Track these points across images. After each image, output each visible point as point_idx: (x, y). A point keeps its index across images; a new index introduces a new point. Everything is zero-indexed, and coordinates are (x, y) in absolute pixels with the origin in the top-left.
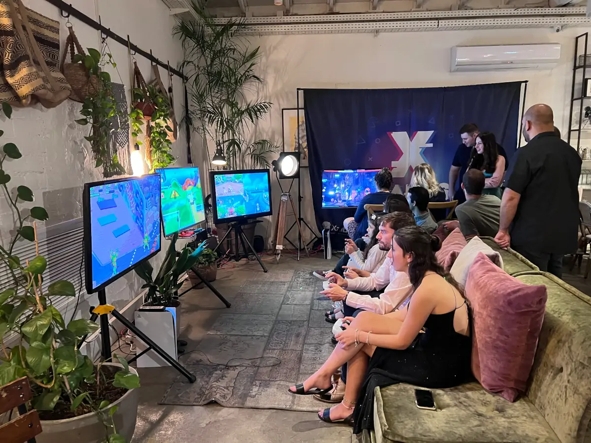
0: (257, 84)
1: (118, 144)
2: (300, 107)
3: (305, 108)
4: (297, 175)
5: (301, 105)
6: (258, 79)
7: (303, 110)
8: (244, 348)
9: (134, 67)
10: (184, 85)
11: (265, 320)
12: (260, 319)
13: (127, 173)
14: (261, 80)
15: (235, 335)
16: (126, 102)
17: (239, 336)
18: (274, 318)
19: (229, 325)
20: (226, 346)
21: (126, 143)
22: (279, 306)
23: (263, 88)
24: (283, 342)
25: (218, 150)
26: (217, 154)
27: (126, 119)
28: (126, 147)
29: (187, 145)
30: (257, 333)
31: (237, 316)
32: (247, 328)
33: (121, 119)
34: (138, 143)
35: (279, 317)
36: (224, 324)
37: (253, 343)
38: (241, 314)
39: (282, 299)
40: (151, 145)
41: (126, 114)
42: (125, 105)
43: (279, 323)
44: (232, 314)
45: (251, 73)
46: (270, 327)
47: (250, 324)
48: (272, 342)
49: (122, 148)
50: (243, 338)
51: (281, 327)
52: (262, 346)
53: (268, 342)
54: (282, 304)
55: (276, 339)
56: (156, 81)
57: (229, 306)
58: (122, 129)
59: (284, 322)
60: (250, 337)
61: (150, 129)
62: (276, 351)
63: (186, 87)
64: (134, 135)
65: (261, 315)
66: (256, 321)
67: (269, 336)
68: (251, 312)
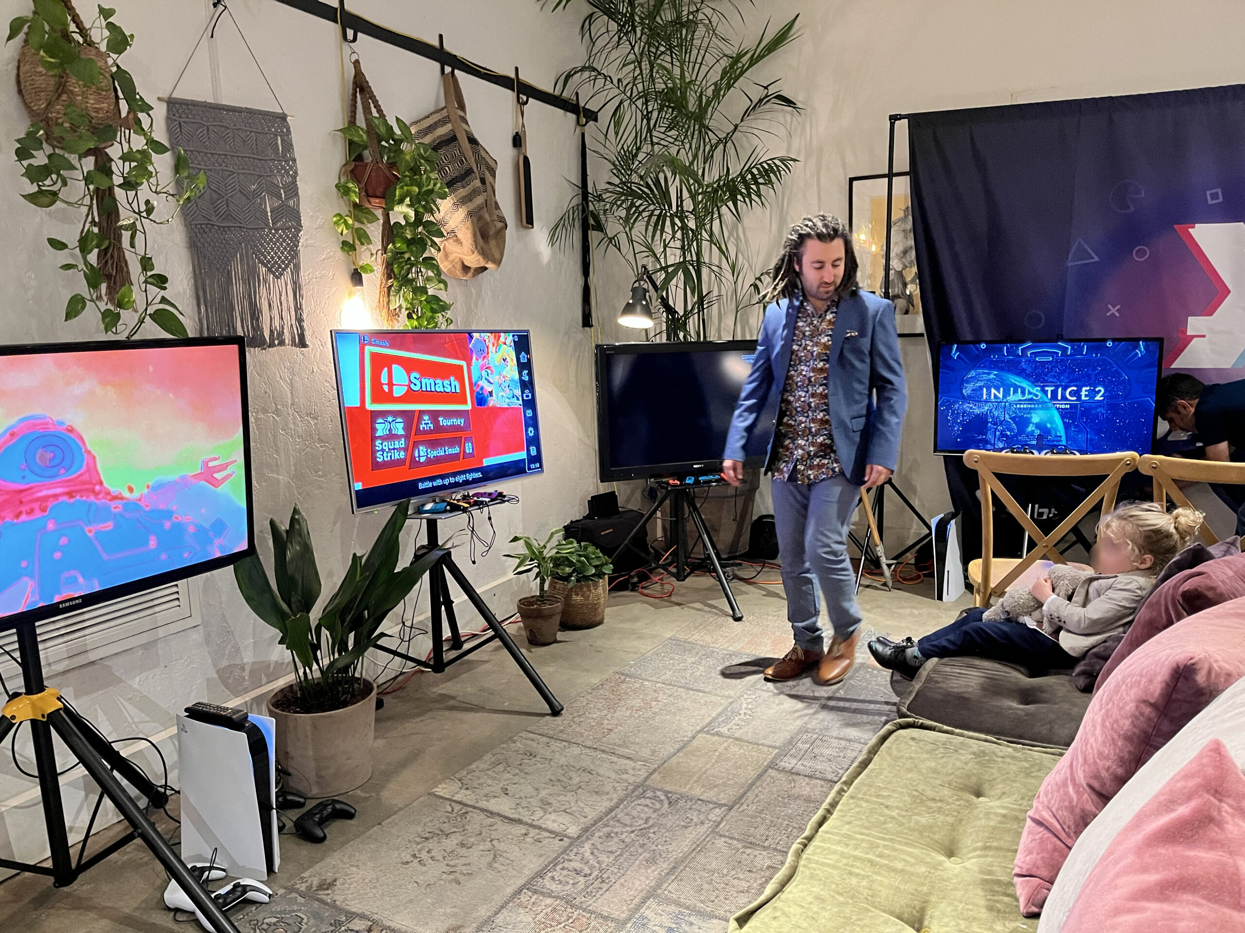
0: (788, 117)
1: (263, 270)
2: (896, 169)
3: (913, 173)
5: (902, 161)
6: (789, 102)
7: (908, 177)
8: (474, 868)
9: (353, 72)
10: (578, 130)
11: (613, 775)
12: (601, 771)
13: (287, 342)
14: (799, 105)
15: (491, 814)
16: (294, 160)
17: (497, 820)
18: (643, 774)
19: (507, 776)
20: (437, 848)
21: (287, 266)
22: (690, 734)
23: (804, 127)
24: (596, 873)
25: (634, 290)
26: (631, 301)
27: (291, 203)
28: (288, 275)
29: (581, 281)
30: (553, 821)
31: (553, 748)
32: (543, 793)
33: (276, 204)
34: (362, 267)
35: (656, 776)
36: (501, 768)
37: (515, 853)
38: (569, 742)
39: (714, 714)
40: (389, 273)
41: (293, 190)
42: (291, 168)
43: (642, 796)
44: (545, 739)
45: (772, 90)
46: (607, 805)
47: (561, 782)
48: (566, 865)
49: (277, 278)
50: (503, 828)
51: (634, 813)
52: (527, 873)
53: (555, 862)
54: (700, 732)
55: (587, 854)
56: (444, 113)
57: (556, 712)
58: (277, 230)
59: (655, 798)
60: (522, 830)
61: (391, 232)
62: (549, 901)
63: (583, 135)
64: (348, 247)
65: (615, 759)
66: (586, 777)
67: (575, 841)
68: (599, 740)
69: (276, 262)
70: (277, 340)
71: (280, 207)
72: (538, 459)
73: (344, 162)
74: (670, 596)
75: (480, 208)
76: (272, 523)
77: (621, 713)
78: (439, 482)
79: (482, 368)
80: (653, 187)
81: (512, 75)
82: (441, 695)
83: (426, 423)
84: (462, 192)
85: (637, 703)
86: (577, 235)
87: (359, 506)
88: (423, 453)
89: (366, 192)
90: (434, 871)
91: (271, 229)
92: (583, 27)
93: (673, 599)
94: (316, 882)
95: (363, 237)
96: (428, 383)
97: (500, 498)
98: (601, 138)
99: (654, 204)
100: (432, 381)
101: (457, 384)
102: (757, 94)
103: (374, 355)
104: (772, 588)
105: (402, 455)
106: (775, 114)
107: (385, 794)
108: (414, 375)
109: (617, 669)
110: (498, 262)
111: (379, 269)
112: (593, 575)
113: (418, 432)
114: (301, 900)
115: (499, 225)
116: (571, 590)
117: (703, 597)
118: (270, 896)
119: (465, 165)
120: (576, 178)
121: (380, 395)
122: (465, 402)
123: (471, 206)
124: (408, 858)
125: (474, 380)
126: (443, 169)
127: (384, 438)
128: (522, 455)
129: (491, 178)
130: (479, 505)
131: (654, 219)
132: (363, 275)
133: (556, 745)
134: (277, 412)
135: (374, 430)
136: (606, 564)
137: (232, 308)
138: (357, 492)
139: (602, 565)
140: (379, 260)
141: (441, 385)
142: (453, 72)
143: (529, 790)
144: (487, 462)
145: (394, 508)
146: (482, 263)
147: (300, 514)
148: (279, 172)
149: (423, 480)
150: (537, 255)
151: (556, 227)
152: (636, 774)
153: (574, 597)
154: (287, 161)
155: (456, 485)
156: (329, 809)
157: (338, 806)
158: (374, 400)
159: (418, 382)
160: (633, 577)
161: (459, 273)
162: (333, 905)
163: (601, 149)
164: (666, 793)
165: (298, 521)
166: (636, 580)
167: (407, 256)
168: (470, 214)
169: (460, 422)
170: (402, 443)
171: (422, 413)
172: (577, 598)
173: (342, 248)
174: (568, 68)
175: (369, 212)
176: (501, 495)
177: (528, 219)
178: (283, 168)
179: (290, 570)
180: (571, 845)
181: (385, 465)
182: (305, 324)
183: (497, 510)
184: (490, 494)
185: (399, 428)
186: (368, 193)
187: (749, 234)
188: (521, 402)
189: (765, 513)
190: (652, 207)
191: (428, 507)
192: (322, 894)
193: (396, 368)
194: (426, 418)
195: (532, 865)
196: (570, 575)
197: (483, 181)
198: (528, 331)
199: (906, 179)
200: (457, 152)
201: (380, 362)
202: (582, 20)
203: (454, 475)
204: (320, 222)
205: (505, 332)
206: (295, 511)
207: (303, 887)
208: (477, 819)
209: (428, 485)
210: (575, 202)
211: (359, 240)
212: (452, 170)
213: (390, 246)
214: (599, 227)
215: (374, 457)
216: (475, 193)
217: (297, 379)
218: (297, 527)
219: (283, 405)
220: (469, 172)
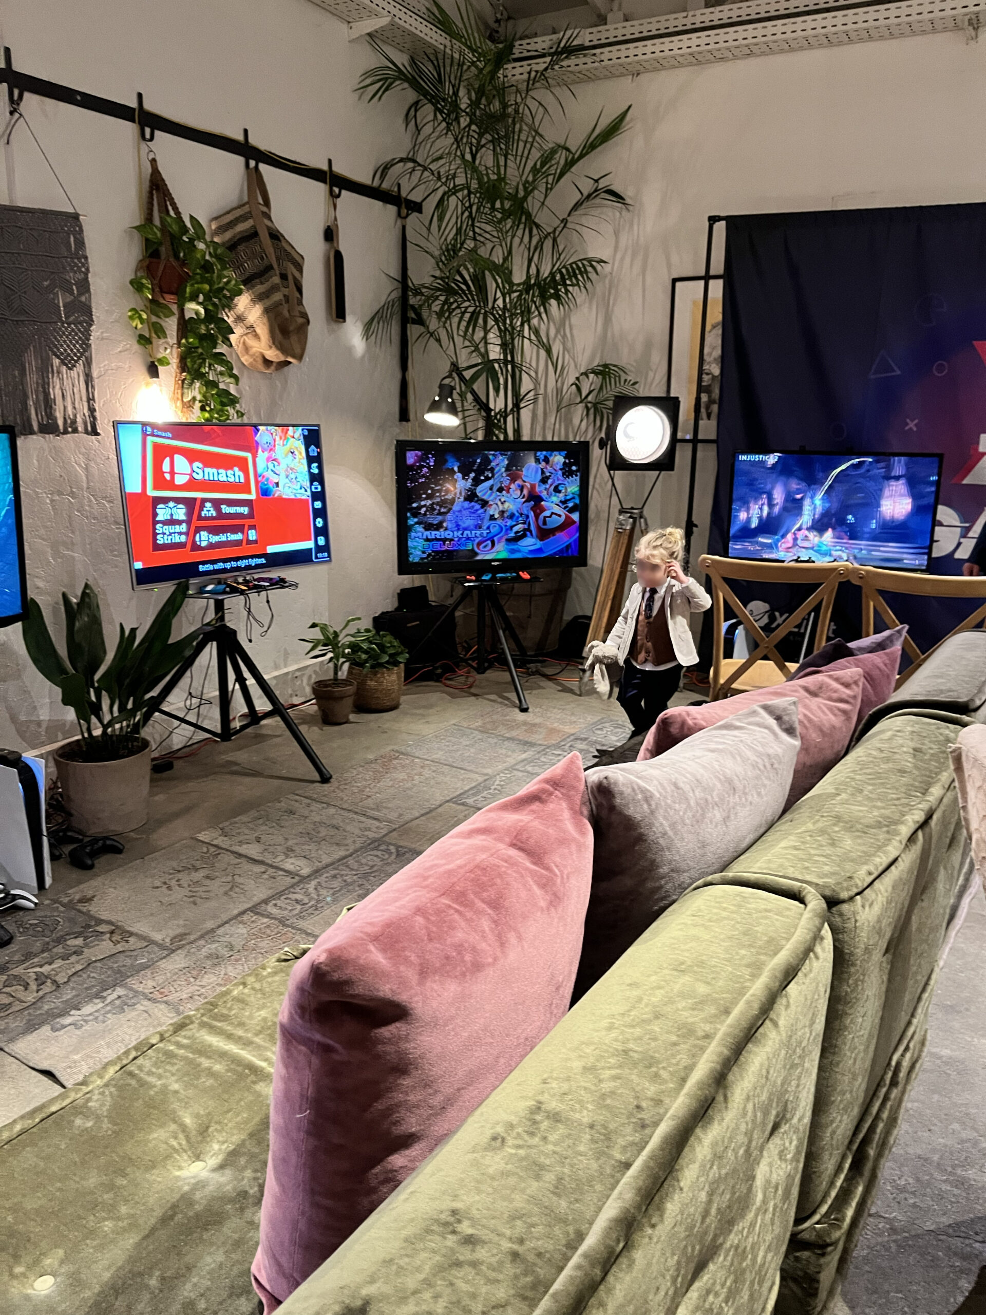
0: (616, 213)
1: (56, 362)
2: (712, 273)
3: (728, 277)
4: (665, 463)
5: (718, 266)
6: (618, 197)
7: (722, 281)
8: (212, 894)
9: (150, 170)
10: (399, 222)
11: (357, 832)
12: (348, 828)
13: (80, 429)
14: (628, 201)
15: (240, 855)
16: (86, 258)
17: (243, 860)
18: (384, 832)
19: (264, 828)
20: (185, 878)
21: (79, 358)
22: (438, 803)
23: (631, 225)
24: (313, 903)
25: (441, 386)
26: (437, 398)
27: (83, 299)
28: (80, 367)
29: (399, 375)
30: (289, 865)
31: (312, 808)
32: (290, 843)
33: (68, 300)
34: (160, 360)
35: (394, 834)
36: (261, 821)
37: (250, 884)
38: (328, 804)
39: (466, 788)
40: (183, 367)
41: (84, 286)
42: (83, 265)
43: (376, 849)
44: (308, 801)
45: (602, 184)
46: (342, 853)
47: (310, 836)
48: (290, 896)
49: (70, 369)
50: (246, 866)
51: (364, 861)
52: (256, 900)
53: (280, 894)
54: (448, 801)
55: (311, 890)
56: (246, 209)
57: (325, 779)
58: (69, 324)
59: (387, 851)
60: (262, 868)
61: (186, 327)
62: (265, 920)
63: (404, 228)
64: (144, 340)
65: (363, 819)
66: (333, 832)
67: (304, 879)
68: (356, 804)
69: (69, 355)
70: (71, 427)
71: (73, 302)
72: (326, 548)
73: (141, 257)
74: (470, 687)
75: (278, 305)
76: (64, 595)
77: (386, 782)
78: (220, 566)
79: (268, 460)
80: (470, 283)
81: (325, 167)
82: (227, 762)
83: (209, 510)
84: (260, 288)
85: (402, 776)
86: (395, 329)
87: (138, 584)
88: (204, 538)
89: (160, 288)
90: (178, 894)
91: (63, 323)
92: (407, 115)
93: (473, 690)
94: (77, 897)
95: (160, 331)
96: (211, 473)
97: (281, 583)
98: (424, 232)
99: (469, 300)
100: (215, 470)
101: (241, 474)
102: (587, 187)
103: (156, 446)
104: (568, 684)
105: (183, 538)
106: (605, 209)
107: (154, 836)
108: (197, 465)
109: (396, 748)
110: (300, 358)
111: (174, 361)
112: (387, 662)
113: (200, 518)
114: (62, 909)
115: (301, 320)
116: (366, 676)
117: (499, 691)
118: (36, 904)
119: (266, 262)
120: (395, 272)
121: (161, 482)
122: (249, 492)
123: (268, 302)
124: (157, 883)
125: (260, 471)
126: (242, 265)
127: (165, 523)
128: (309, 544)
129: (297, 274)
130: (259, 589)
131: (467, 316)
132: (160, 368)
133: (315, 806)
134: (72, 494)
135: (155, 515)
136: (401, 653)
137: (25, 397)
138: (137, 570)
139: (397, 654)
140: (175, 355)
141: (223, 475)
142: (256, 167)
143: (280, 839)
144: (271, 549)
145: (173, 588)
146: (282, 358)
147: (91, 589)
148: (72, 269)
149: (204, 563)
150: (350, 350)
151: (372, 319)
152: (376, 830)
153: (369, 683)
154: (79, 259)
155: (238, 569)
156: (100, 843)
157: (108, 842)
158: (156, 487)
159: (200, 471)
160: (437, 668)
161: (260, 366)
162: (87, 914)
163: (423, 243)
164: (398, 847)
165: (88, 595)
166: (439, 671)
167: (200, 350)
168: (267, 311)
169: (245, 510)
170: (184, 528)
171: (204, 501)
172: (371, 684)
173: (139, 342)
174: (388, 159)
175: (166, 307)
176: (282, 580)
177: (339, 312)
178: (76, 265)
179: (78, 638)
180: (299, 882)
181: (165, 547)
182: (97, 414)
183: (275, 594)
184: (271, 579)
185: (180, 513)
186: (162, 288)
187: (575, 332)
188: (309, 493)
189: (580, 613)
190: (467, 304)
191: (210, 588)
192: (80, 906)
193: (177, 458)
194: (208, 505)
195: (261, 894)
196: (366, 661)
197: (284, 277)
198: (318, 426)
199: (720, 282)
200: (258, 248)
201: (161, 453)
202: (407, 107)
203: (236, 559)
204: (115, 316)
205: (293, 426)
206: (87, 586)
207: (66, 900)
208: (227, 858)
209: (209, 567)
210: (395, 295)
211: (156, 333)
212: (250, 267)
213: (183, 341)
214: (420, 321)
215: (155, 539)
216: (274, 289)
217: (92, 464)
218: (87, 600)
219: (78, 488)
220: (270, 268)
